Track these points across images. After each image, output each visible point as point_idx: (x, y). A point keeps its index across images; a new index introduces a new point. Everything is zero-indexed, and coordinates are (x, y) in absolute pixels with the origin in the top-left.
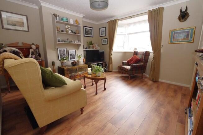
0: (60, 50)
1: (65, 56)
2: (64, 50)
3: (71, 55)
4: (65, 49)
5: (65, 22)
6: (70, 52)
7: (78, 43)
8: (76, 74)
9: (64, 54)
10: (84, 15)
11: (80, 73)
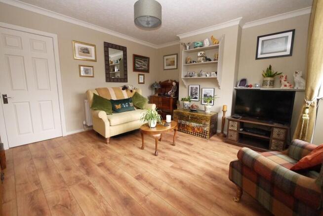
0: (191, 88)
1: (196, 96)
2: (197, 88)
3: (205, 96)
4: (198, 86)
5: (198, 48)
6: (204, 91)
7: (212, 77)
8: (188, 123)
9: (196, 94)
10: (241, 18)
11: (194, 124)
